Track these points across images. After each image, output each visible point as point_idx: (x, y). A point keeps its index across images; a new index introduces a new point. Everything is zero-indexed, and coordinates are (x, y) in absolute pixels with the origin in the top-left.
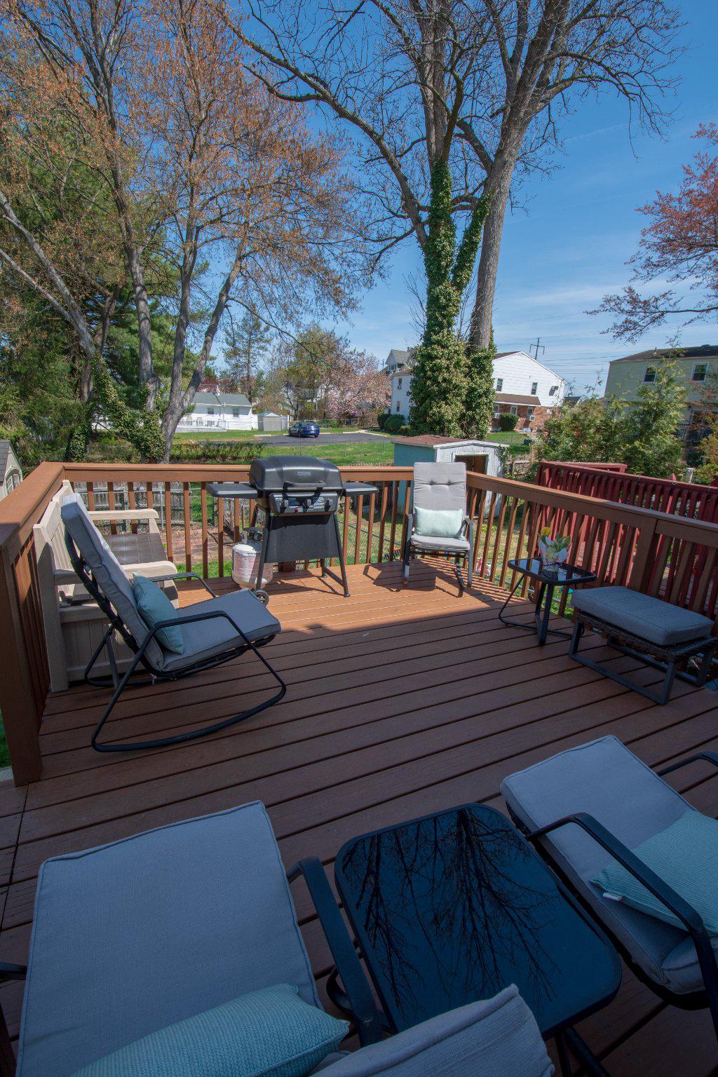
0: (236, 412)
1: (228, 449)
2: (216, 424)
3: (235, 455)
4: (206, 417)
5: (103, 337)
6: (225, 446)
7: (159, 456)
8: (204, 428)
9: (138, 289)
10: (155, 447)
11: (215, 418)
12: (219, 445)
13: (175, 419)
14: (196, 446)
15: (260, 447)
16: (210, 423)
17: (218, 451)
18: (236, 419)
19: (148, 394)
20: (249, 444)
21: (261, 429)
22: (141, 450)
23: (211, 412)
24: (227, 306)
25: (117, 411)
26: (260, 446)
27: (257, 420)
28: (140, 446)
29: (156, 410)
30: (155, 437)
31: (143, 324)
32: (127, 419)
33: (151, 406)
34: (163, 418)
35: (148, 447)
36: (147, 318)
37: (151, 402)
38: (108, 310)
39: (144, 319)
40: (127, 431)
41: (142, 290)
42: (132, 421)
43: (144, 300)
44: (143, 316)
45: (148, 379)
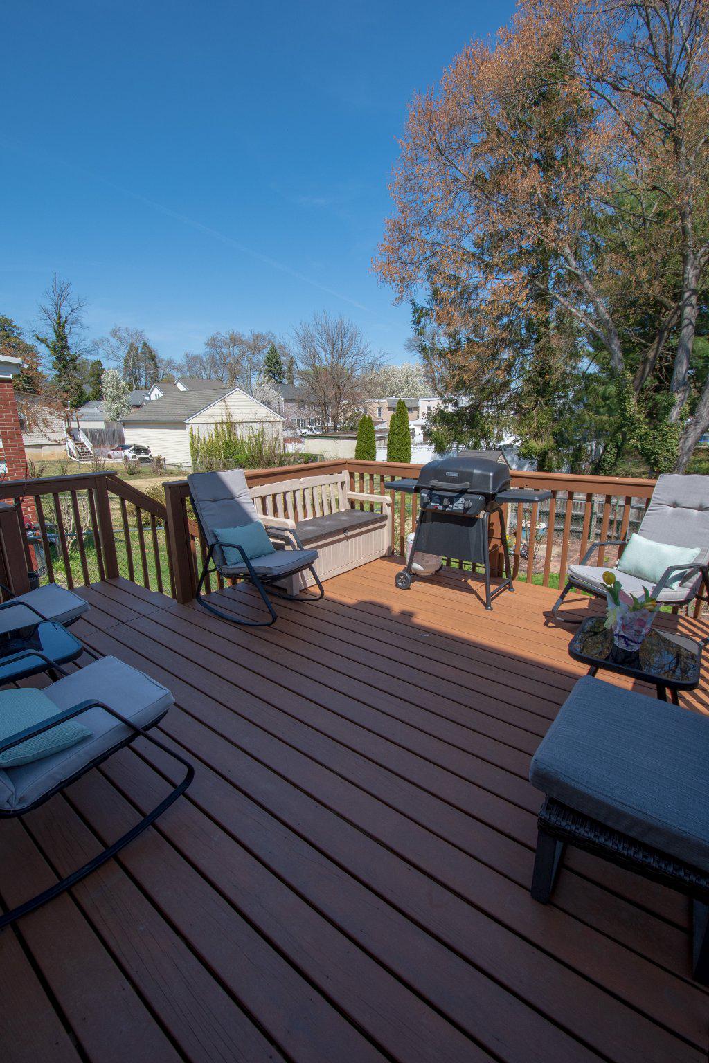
5: (656, 351)
7: (667, 471)
9: (687, 293)
10: (665, 460)
19: (673, 405)
22: (650, 464)
25: (633, 424)
28: (650, 459)
29: (679, 422)
30: (668, 451)
31: (684, 331)
32: (642, 430)
33: (674, 418)
34: (686, 430)
35: (657, 461)
36: (691, 323)
37: (675, 413)
38: (669, 323)
39: (687, 326)
40: (639, 444)
41: (690, 296)
42: (646, 434)
43: (691, 305)
44: (686, 322)
45: (678, 388)
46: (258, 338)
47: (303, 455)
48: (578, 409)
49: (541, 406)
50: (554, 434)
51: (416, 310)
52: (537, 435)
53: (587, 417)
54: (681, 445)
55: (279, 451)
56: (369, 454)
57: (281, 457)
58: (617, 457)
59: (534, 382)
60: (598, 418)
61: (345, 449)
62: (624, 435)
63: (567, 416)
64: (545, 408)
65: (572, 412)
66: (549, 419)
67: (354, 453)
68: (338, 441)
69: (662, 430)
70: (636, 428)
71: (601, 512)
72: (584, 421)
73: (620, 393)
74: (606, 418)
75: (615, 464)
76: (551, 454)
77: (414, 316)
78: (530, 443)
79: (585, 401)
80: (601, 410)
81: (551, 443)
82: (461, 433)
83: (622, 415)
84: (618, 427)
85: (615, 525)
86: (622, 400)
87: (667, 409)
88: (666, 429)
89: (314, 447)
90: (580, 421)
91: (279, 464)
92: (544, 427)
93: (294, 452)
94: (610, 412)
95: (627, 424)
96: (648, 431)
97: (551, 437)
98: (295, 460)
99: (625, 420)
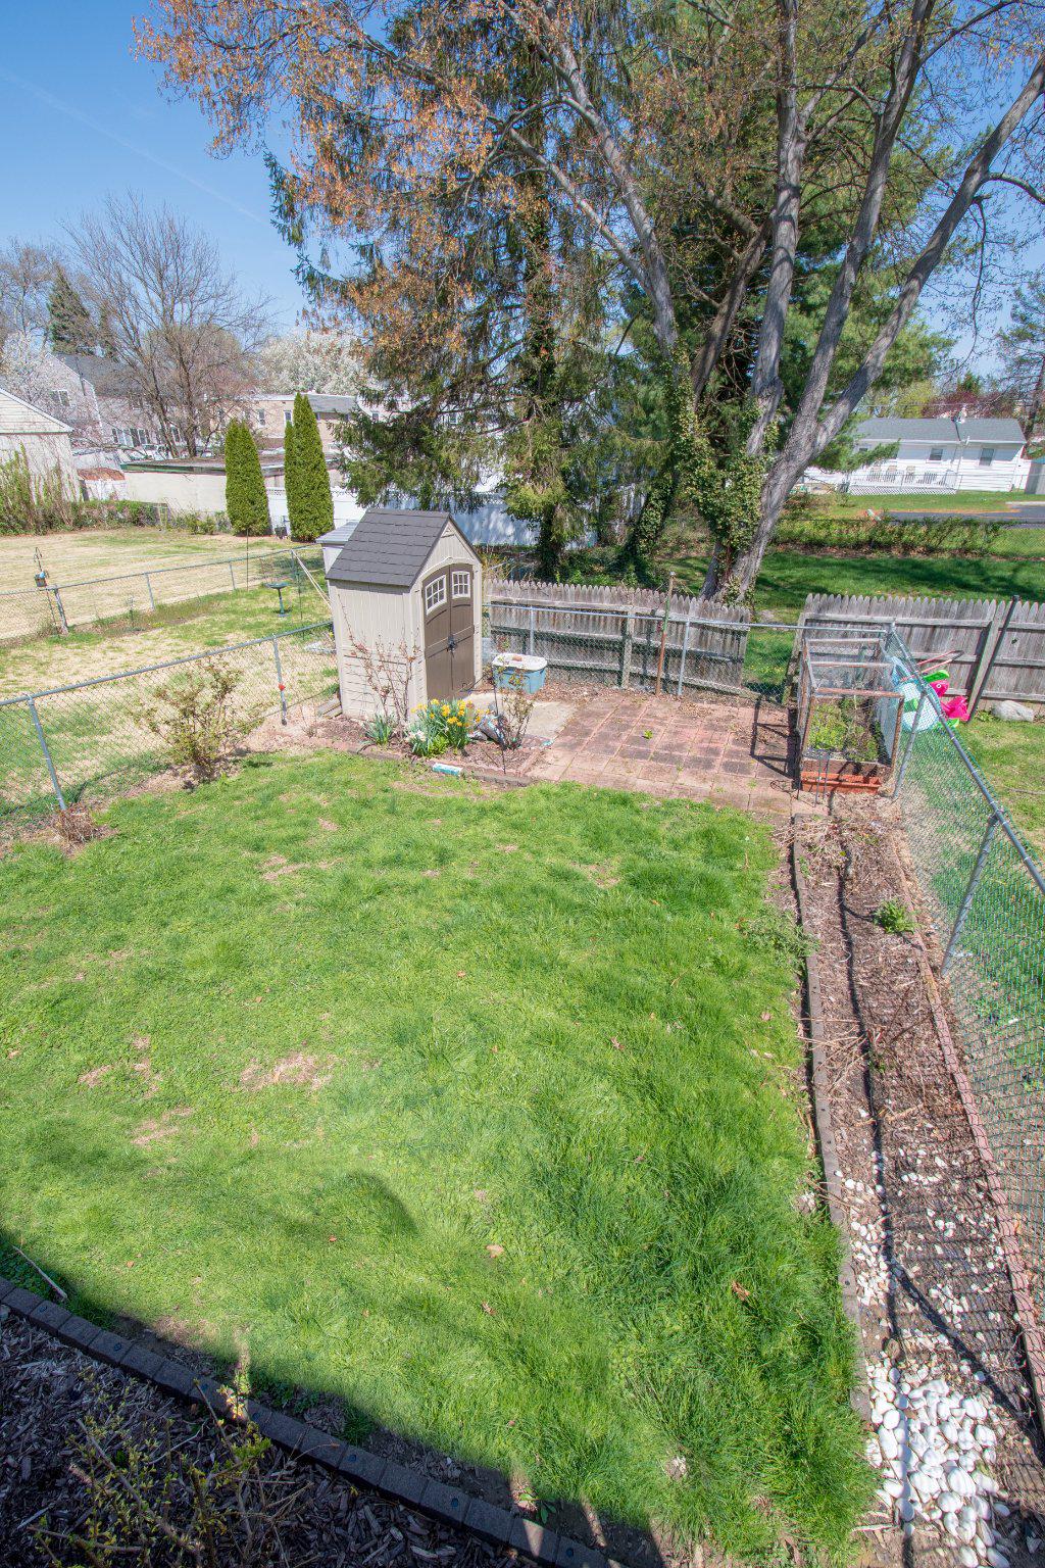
0: (987, 456)
1: (922, 530)
2: (939, 479)
3: (934, 542)
4: (922, 466)
5: (727, 319)
6: (917, 524)
7: (743, 546)
8: (913, 486)
9: (784, 195)
10: (740, 526)
11: (940, 467)
12: (905, 523)
13: (793, 472)
14: (859, 522)
15: (995, 529)
16: (929, 477)
17: (901, 535)
18: (984, 470)
19: (754, 421)
20: (970, 523)
21: (1030, 490)
22: (716, 532)
23: (936, 456)
24: (978, 200)
25: (690, 456)
26: (994, 527)
27: (1027, 472)
28: (716, 523)
29: (762, 453)
30: (745, 508)
31: (777, 273)
32: (704, 471)
33: (755, 446)
34: (772, 469)
35: (727, 528)
36: (787, 258)
37: (756, 438)
38: (748, 264)
39: (781, 261)
40: (699, 495)
41: (788, 201)
42: (712, 476)
43: (790, 218)
44: (780, 254)
45: (762, 389)
46: (29, 256)
47: (124, 505)
48: (605, 423)
49: (539, 415)
50: (564, 473)
51: (280, 183)
52: (535, 475)
53: (618, 441)
54: (764, 499)
55: (72, 495)
56: (253, 503)
57: (75, 507)
58: (665, 515)
59: (526, 365)
60: (636, 444)
61: (206, 494)
62: (676, 476)
63: (585, 438)
64: (546, 419)
65: (592, 430)
66: (554, 444)
67: (225, 502)
68: (192, 476)
69: (736, 469)
70: (696, 464)
71: (639, 634)
72: (613, 450)
73: (670, 395)
74: (648, 443)
75: (662, 527)
76: (559, 513)
77: (278, 198)
78: (522, 491)
79: (615, 410)
80: (643, 429)
81: (560, 490)
82: (401, 466)
83: (674, 438)
84: (667, 461)
85: (662, 658)
86: (674, 409)
87: (745, 431)
88: (743, 467)
89: (144, 488)
90: (607, 451)
91: (75, 523)
92: (545, 460)
93: (105, 497)
94: (656, 433)
95: (681, 457)
96: (714, 470)
97: (559, 479)
98: (112, 514)
99: (678, 448)
